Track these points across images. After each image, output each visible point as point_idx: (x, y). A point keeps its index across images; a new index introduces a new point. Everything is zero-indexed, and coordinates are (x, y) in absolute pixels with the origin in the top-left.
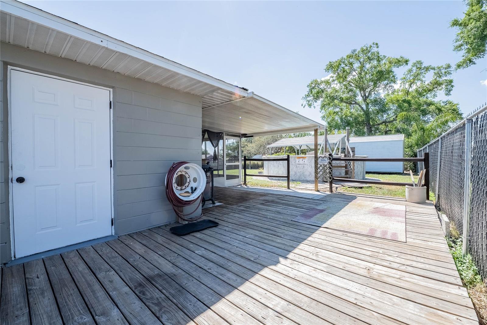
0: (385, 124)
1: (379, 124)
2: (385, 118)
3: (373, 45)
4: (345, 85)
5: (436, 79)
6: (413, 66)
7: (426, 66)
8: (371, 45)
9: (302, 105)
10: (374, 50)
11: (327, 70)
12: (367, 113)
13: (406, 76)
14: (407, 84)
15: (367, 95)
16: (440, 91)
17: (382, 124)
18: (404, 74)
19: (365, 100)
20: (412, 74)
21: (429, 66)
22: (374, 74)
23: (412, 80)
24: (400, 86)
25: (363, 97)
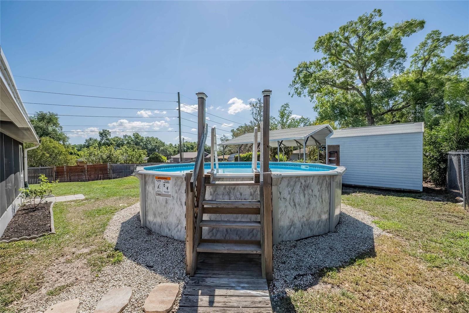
0: (392, 113)
1: (383, 114)
2: (391, 105)
3: (374, 14)
4: (340, 67)
5: (459, 53)
6: (428, 39)
7: (446, 36)
8: (372, 13)
9: (289, 94)
10: (377, 19)
11: (316, 49)
12: (368, 100)
13: (419, 52)
14: (420, 62)
15: (368, 78)
16: (465, 70)
17: (386, 112)
18: (415, 50)
19: (365, 84)
20: (426, 48)
21: (451, 36)
22: (376, 48)
23: (427, 57)
24: (411, 66)
25: (362, 80)
